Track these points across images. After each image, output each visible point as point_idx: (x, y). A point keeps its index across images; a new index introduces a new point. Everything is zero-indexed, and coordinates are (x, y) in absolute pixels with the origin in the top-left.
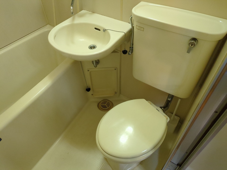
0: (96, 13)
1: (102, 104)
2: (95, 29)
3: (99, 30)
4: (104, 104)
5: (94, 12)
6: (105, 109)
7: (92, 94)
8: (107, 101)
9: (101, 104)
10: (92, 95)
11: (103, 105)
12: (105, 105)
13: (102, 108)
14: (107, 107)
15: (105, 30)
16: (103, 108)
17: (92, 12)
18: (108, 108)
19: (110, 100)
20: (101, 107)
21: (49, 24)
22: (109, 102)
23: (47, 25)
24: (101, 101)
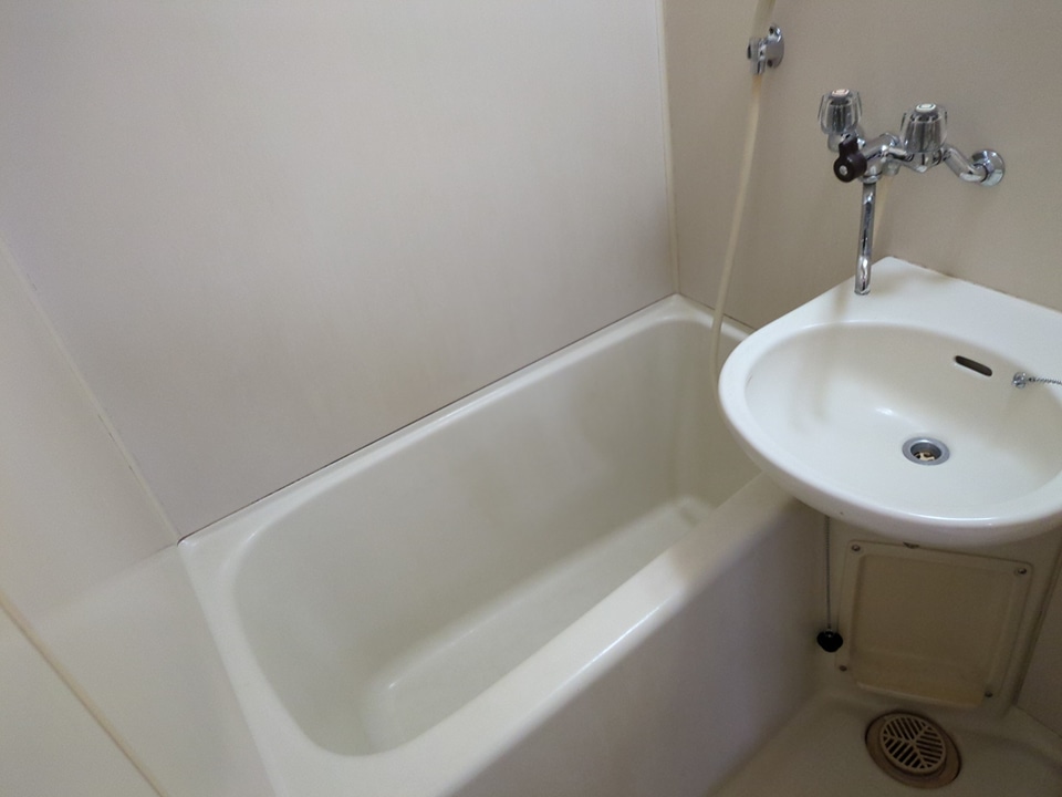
0: (965, 279)
1: (889, 736)
2: (956, 364)
4: (903, 740)
5: (950, 273)
6: (910, 768)
7: (845, 665)
8: (920, 721)
9: (882, 734)
10: (843, 669)
11: (896, 739)
12: (912, 743)
13: (891, 756)
14: (923, 762)
15: (1023, 380)
16: (896, 761)
17: (940, 271)
18: (927, 770)
19: (940, 720)
20: (886, 751)
21: (681, 294)
22: (935, 730)
23: (672, 294)
24: (887, 714)
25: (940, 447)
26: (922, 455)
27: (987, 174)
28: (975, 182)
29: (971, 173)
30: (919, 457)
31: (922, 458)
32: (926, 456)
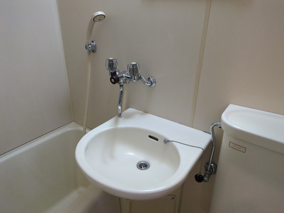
2: (149, 138)
3: (157, 140)
5: (146, 112)
15: (166, 141)
21: (75, 121)
23: (72, 122)
25: (147, 164)
26: (142, 167)
27: (152, 84)
28: (149, 86)
29: (148, 83)
30: (142, 168)
31: (143, 168)
32: (143, 167)
